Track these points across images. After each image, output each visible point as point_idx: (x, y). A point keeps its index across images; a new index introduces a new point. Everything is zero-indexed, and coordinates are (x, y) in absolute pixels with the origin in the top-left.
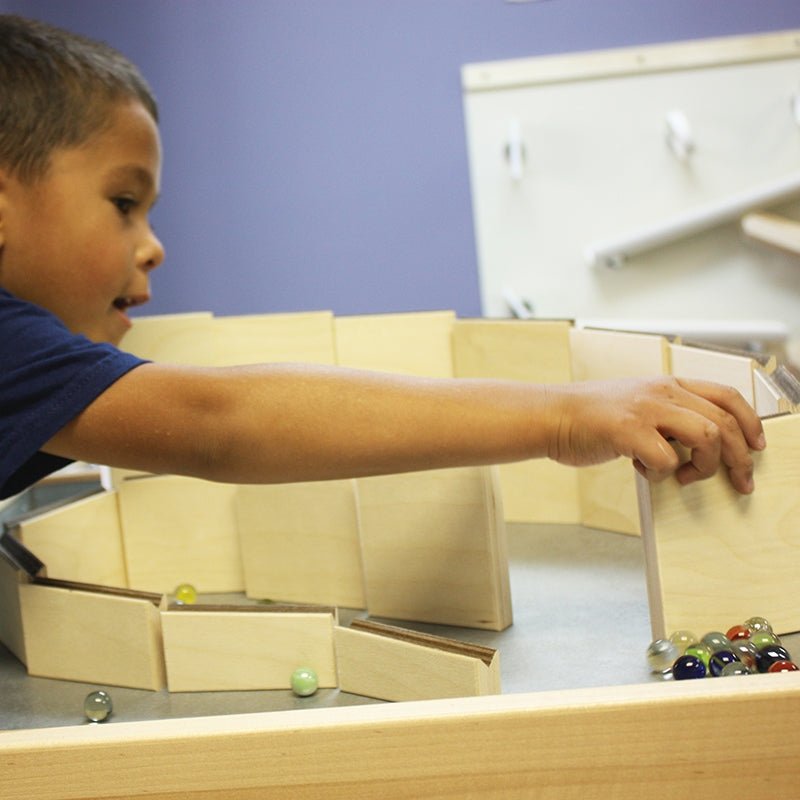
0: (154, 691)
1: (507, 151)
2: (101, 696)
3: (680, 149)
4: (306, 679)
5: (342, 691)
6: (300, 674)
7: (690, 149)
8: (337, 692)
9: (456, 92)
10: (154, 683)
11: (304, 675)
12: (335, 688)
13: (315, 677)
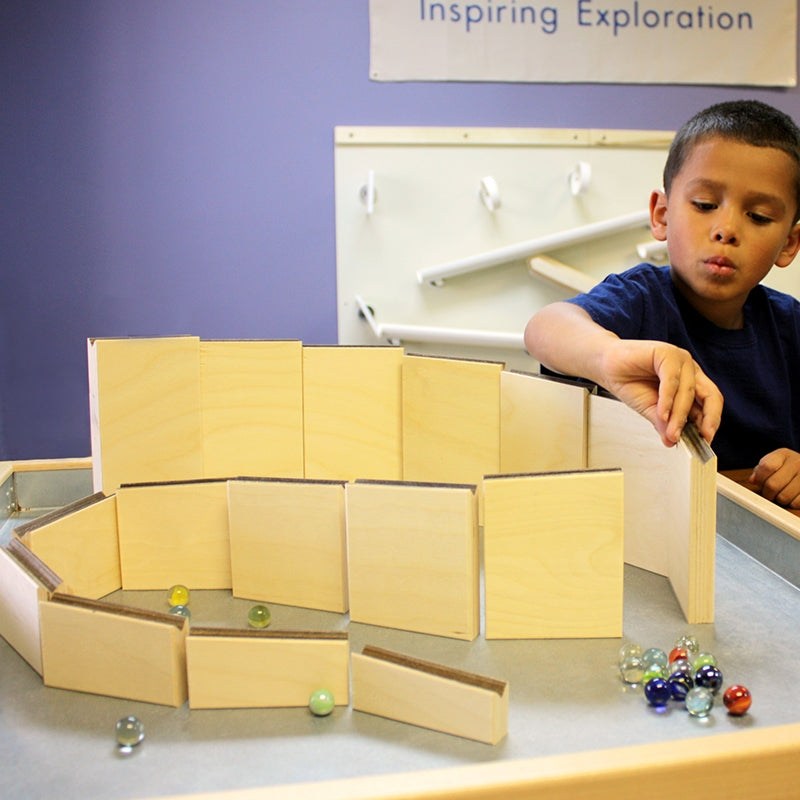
0: (175, 707)
1: (364, 193)
2: (131, 722)
3: (489, 203)
4: (323, 700)
5: (354, 710)
6: (319, 697)
7: (497, 205)
8: (350, 709)
9: (331, 144)
10: (175, 699)
11: (323, 697)
12: (346, 706)
13: (332, 699)
